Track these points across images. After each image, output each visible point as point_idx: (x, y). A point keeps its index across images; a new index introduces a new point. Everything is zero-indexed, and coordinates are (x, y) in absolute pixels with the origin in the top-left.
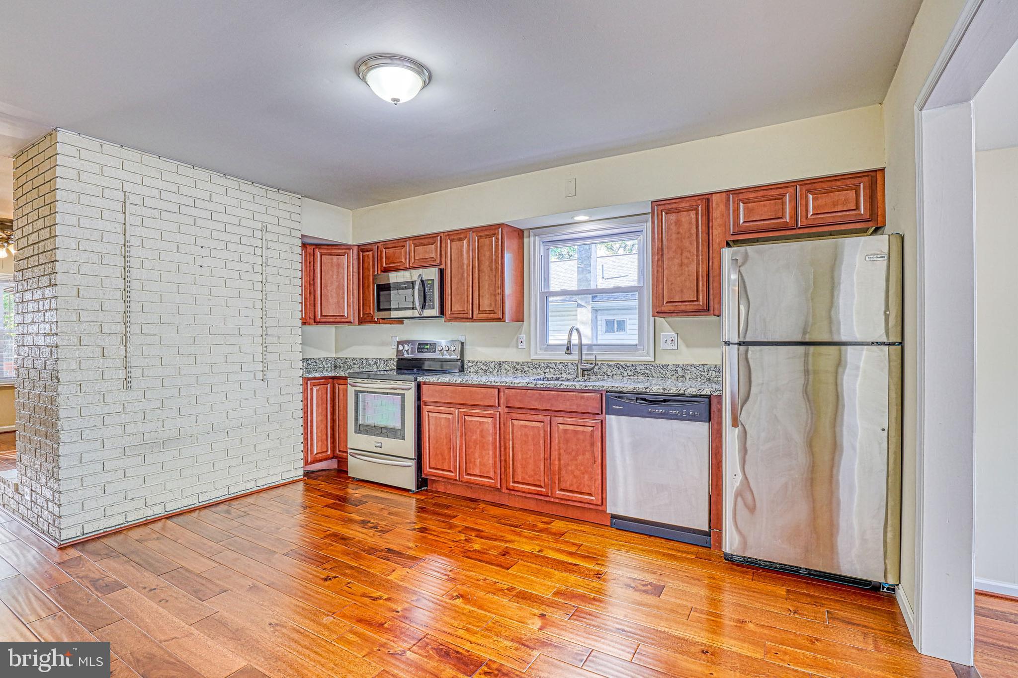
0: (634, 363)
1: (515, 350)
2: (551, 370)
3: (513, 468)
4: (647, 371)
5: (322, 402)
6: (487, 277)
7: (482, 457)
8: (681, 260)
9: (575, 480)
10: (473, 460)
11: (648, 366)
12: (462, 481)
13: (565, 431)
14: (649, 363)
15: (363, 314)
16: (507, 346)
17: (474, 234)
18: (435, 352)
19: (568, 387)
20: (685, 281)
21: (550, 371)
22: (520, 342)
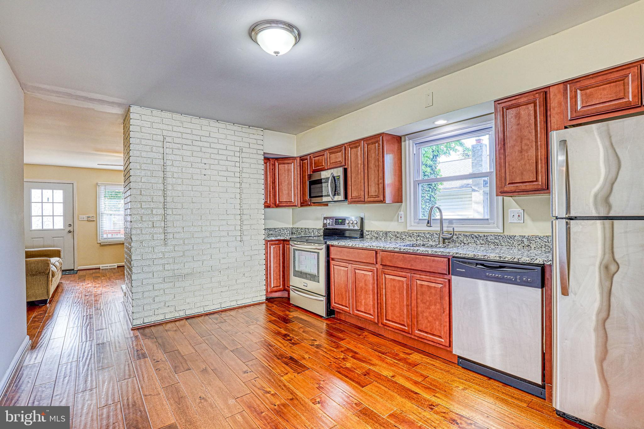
0: (486, 234)
1: (396, 223)
2: (422, 238)
3: (386, 309)
4: (496, 241)
5: (277, 255)
6: (373, 172)
7: (365, 299)
8: (521, 147)
9: (429, 325)
10: (360, 301)
11: (497, 236)
12: (353, 314)
13: (422, 285)
14: (499, 234)
15: (303, 200)
16: (391, 220)
17: (365, 142)
18: (345, 224)
19: (423, 252)
20: (525, 164)
21: (420, 239)
22: (400, 217)
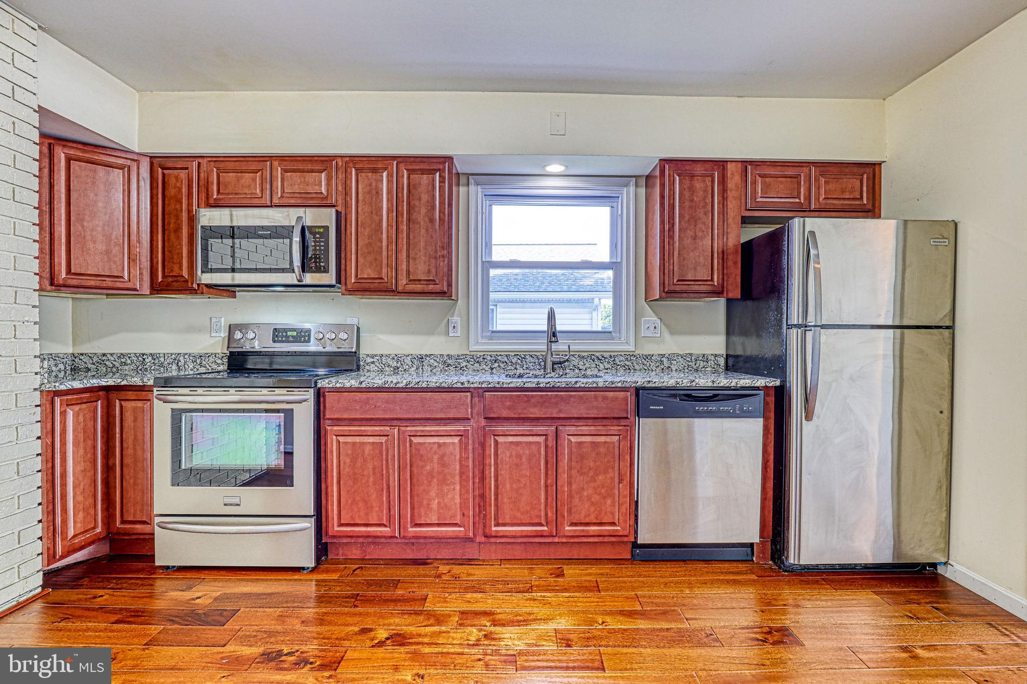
0: (612, 354)
1: (442, 339)
2: (502, 365)
3: (496, 505)
4: (627, 363)
5: (86, 434)
6: (423, 231)
7: (441, 494)
8: (695, 233)
9: (592, 509)
10: (425, 502)
11: (630, 356)
12: (404, 537)
14: (631, 354)
15: (162, 276)
16: (431, 333)
17: (402, 166)
18: (309, 341)
19: (587, 385)
20: (699, 256)
21: (499, 366)
22: (451, 328)
